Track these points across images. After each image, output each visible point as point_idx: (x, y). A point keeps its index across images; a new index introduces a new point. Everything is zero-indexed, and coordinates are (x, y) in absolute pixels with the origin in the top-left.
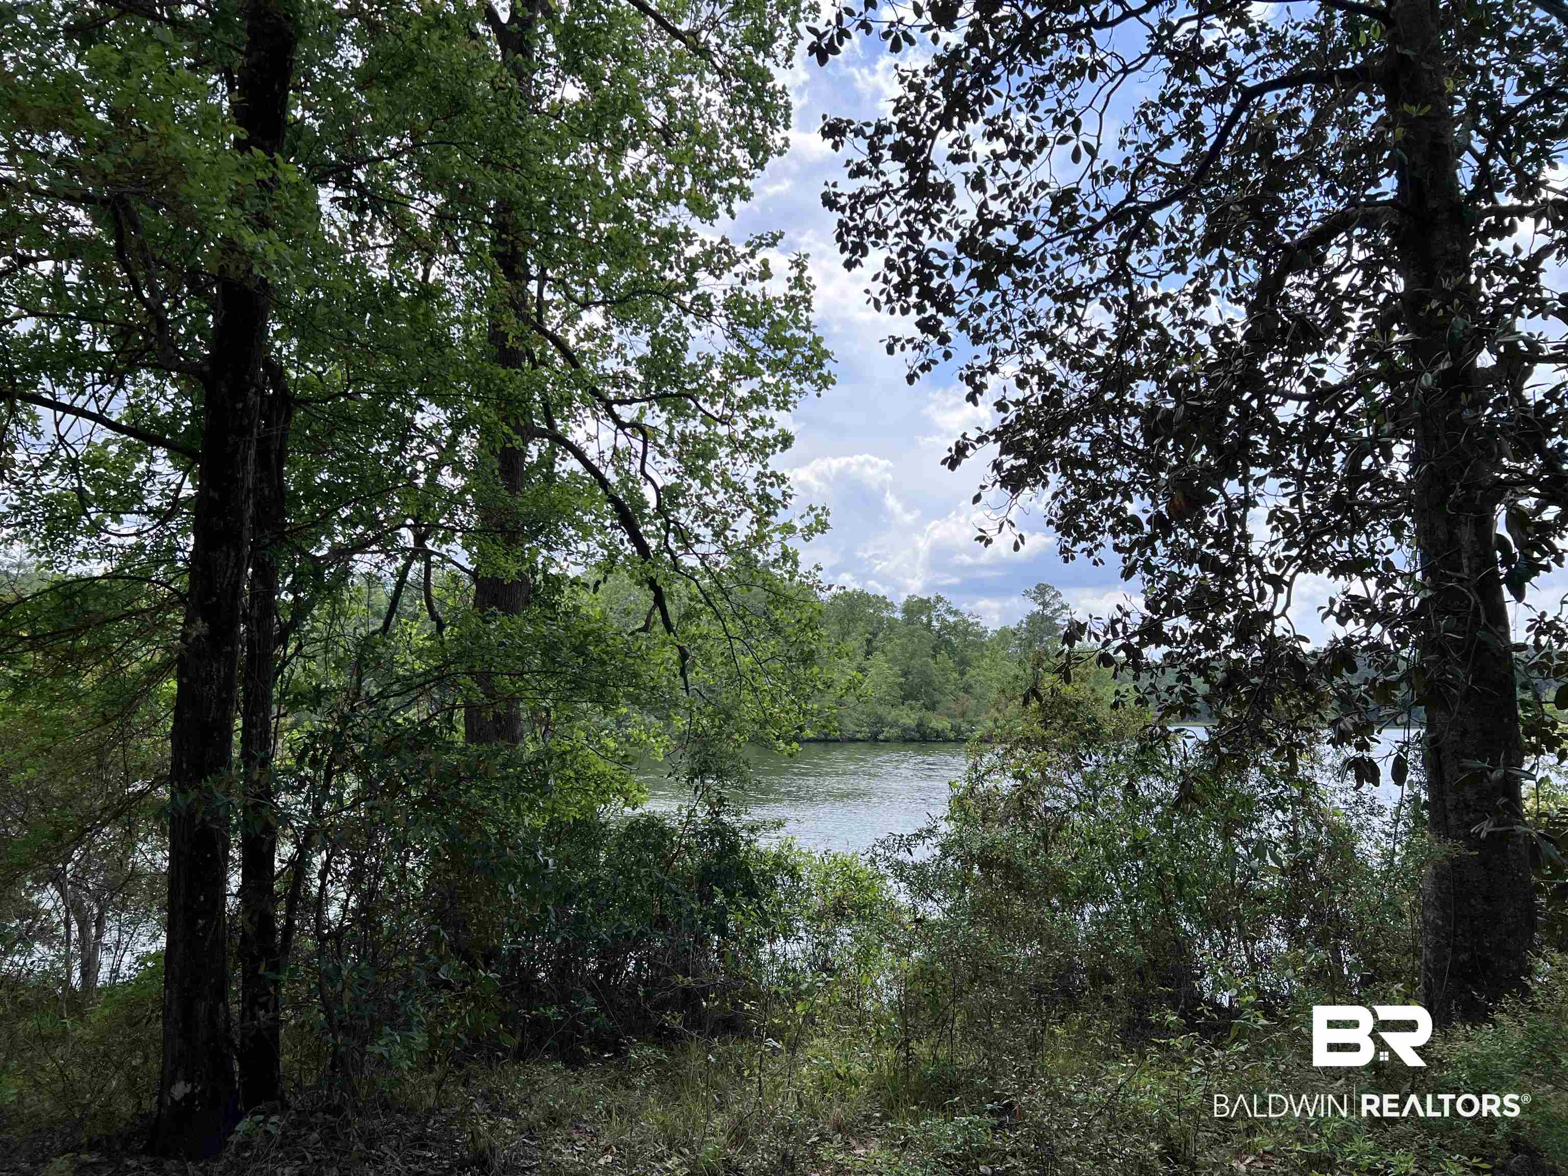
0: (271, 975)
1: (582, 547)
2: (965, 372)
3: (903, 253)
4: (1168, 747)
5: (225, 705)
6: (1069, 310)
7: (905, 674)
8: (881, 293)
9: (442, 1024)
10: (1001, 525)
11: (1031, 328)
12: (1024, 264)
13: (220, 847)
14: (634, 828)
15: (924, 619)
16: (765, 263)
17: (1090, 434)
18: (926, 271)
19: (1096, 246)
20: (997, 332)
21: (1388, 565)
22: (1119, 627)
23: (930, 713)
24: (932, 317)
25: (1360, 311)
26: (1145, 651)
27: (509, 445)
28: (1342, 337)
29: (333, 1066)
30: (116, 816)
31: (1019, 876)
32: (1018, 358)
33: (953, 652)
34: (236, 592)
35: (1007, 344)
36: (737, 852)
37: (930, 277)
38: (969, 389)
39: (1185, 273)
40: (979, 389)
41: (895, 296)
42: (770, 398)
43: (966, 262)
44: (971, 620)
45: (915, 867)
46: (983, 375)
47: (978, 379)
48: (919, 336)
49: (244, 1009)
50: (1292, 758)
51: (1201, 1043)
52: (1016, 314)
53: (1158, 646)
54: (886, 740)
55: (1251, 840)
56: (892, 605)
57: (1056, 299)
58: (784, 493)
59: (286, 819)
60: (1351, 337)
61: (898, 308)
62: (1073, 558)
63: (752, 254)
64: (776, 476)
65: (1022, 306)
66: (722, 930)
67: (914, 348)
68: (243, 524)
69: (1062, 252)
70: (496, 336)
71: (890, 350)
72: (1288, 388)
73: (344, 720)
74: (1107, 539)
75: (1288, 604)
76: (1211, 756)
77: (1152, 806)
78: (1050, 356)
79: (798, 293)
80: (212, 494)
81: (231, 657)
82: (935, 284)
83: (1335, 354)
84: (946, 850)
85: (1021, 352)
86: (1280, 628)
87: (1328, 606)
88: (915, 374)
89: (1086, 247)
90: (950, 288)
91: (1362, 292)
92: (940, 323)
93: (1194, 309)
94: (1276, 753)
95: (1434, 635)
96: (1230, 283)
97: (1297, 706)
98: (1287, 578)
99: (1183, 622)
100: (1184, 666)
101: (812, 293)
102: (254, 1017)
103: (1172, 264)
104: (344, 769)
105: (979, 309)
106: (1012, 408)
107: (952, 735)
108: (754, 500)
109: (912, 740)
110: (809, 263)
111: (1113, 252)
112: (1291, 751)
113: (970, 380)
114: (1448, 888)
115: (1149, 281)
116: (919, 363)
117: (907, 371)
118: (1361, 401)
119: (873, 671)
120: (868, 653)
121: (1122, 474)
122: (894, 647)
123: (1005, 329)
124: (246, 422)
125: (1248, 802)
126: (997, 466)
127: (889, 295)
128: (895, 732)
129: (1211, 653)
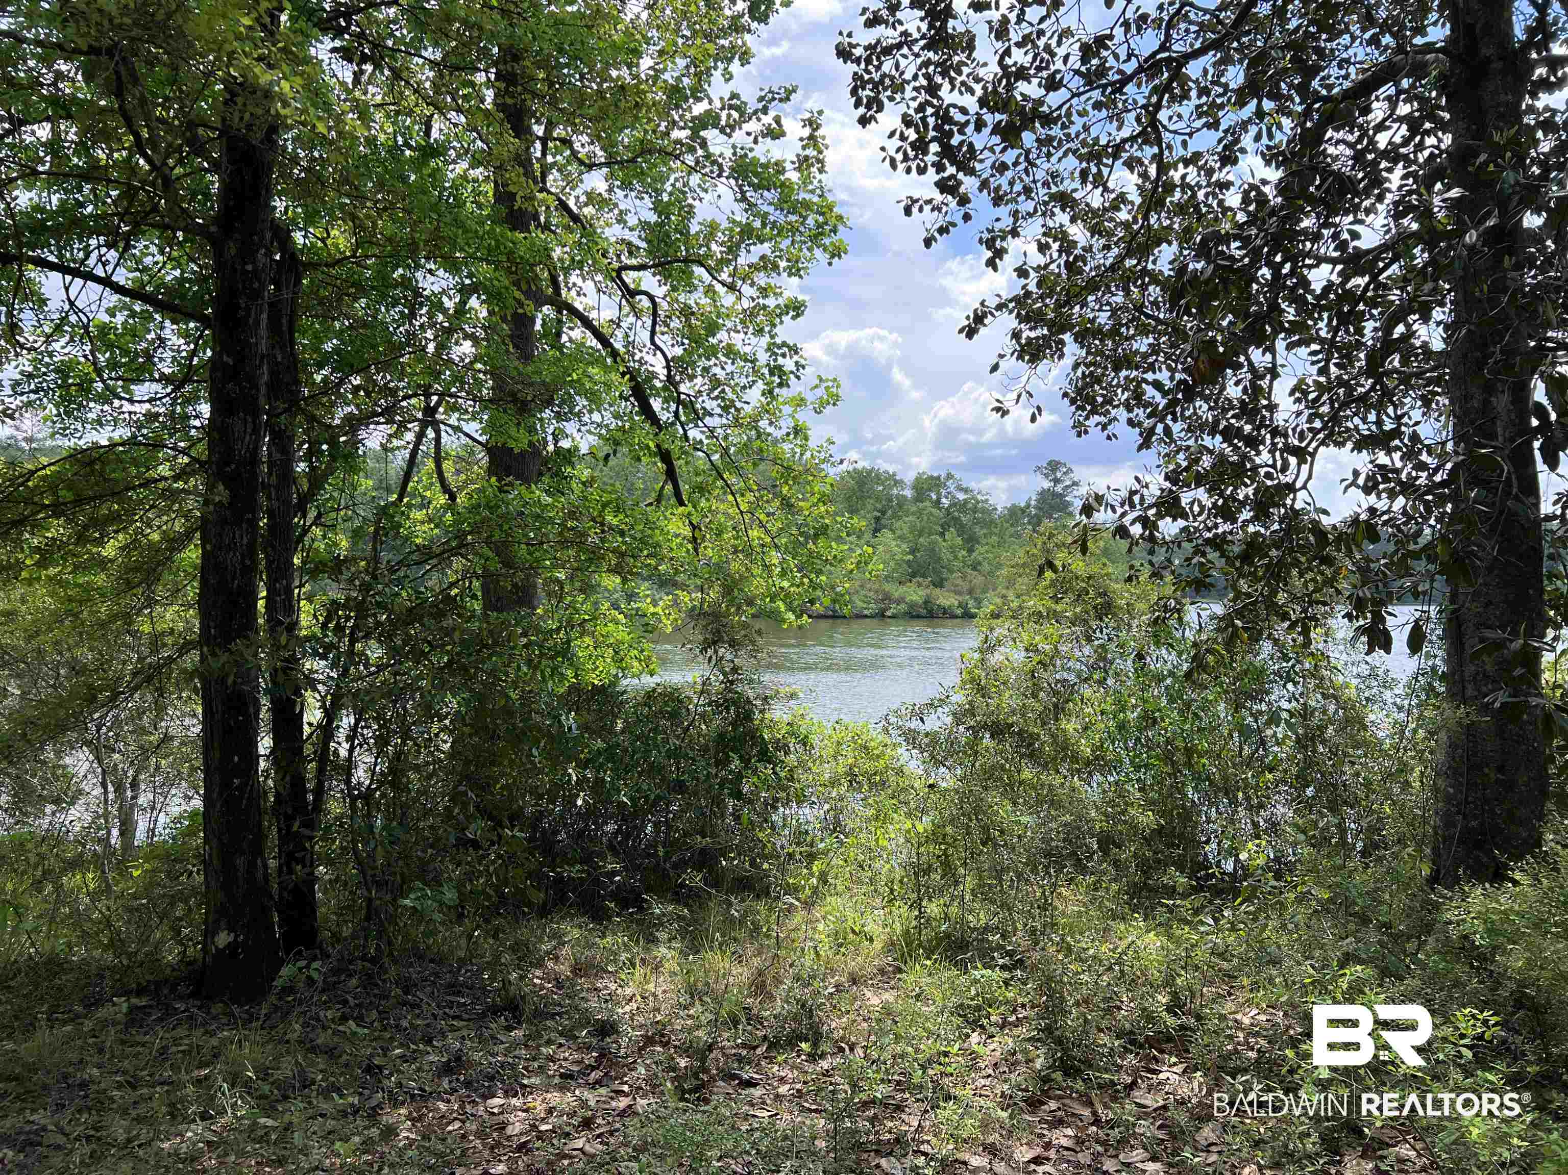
0: (307, 832)
1: (596, 417)
2: (986, 236)
3: (921, 109)
4: (1180, 619)
5: (249, 572)
6: (1094, 170)
7: (912, 552)
8: (898, 151)
9: (471, 881)
10: (1019, 396)
11: (1054, 189)
12: (1048, 120)
13: (252, 710)
14: (650, 696)
15: (934, 497)
16: (777, 120)
17: (1108, 304)
18: (947, 127)
19: (1125, 101)
20: (1019, 194)
21: (1415, 437)
22: (1136, 499)
23: (938, 590)
24: (952, 177)
25: (1399, 171)
26: (1161, 523)
27: (520, 311)
28: (1380, 198)
29: (368, 918)
30: (149, 680)
31: (1030, 745)
32: (1040, 221)
33: (961, 529)
34: (254, 459)
35: (1030, 206)
36: (752, 720)
37: (950, 134)
38: (989, 254)
39: (1217, 130)
40: (999, 253)
41: (911, 154)
42: (783, 264)
43: (988, 118)
44: (979, 497)
45: (927, 735)
46: (1003, 239)
47: (998, 244)
48: (938, 197)
49: (280, 866)
50: (1305, 632)
51: (1211, 902)
52: (1040, 175)
53: (1175, 519)
54: (893, 617)
55: (1261, 713)
56: (902, 481)
57: (1081, 158)
58: (797, 363)
59: (312, 684)
60: (1389, 196)
61: (914, 167)
62: (1086, 432)
63: (765, 111)
64: (788, 346)
65: (1046, 166)
66: (738, 795)
67: (933, 210)
68: (258, 390)
69: (1089, 108)
70: (504, 196)
71: (908, 211)
72: (1322, 251)
73: (365, 588)
74: (1122, 414)
75: (1310, 477)
76: (1226, 628)
77: (1164, 678)
78: (1073, 220)
79: (811, 152)
80: (225, 358)
81: (253, 523)
82: (955, 141)
83: (1372, 216)
84: (958, 718)
85: (1044, 214)
86: (1300, 500)
87: (1351, 478)
88: (933, 238)
89: (1114, 102)
90: (971, 145)
91: (1402, 150)
92: (960, 183)
93: (1220, 169)
94: (1290, 628)
95: (1463, 506)
96: (1265, 140)
97: (1313, 580)
98: (1310, 449)
99: (1201, 494)
100: (1200, 541)
101: (825, 152)
102: (291, 871)
103: (1204, 120)
104: (367, 636)
105: (1002, 168)
106: (1033, 274)
107: (959, 612)
108: (766, 371)
109: (918, 617)
110: (823, 119)
111: (1142, 107)
112: (1305, 625)
113: (990, 244)
114: (1462, 757)
115: (1179, 138)
116: (937, 226)
117: (924, 235)
118: (1395, 267)
119: (881, 548)
120: (876, 530)
121: (1142, 344)
122: (903, 525)
123: (1027, 191)
124: (256, 285)
125: (1260, 674)
126: (1016, 335)
127: (905, 154)
128: (903, 607)
129: (1227, 527)
